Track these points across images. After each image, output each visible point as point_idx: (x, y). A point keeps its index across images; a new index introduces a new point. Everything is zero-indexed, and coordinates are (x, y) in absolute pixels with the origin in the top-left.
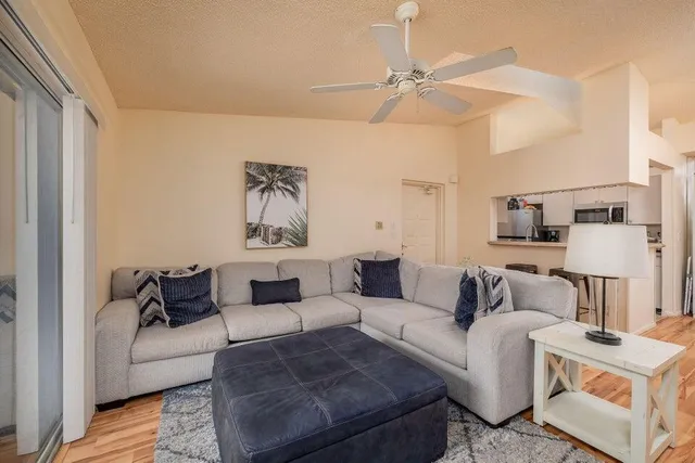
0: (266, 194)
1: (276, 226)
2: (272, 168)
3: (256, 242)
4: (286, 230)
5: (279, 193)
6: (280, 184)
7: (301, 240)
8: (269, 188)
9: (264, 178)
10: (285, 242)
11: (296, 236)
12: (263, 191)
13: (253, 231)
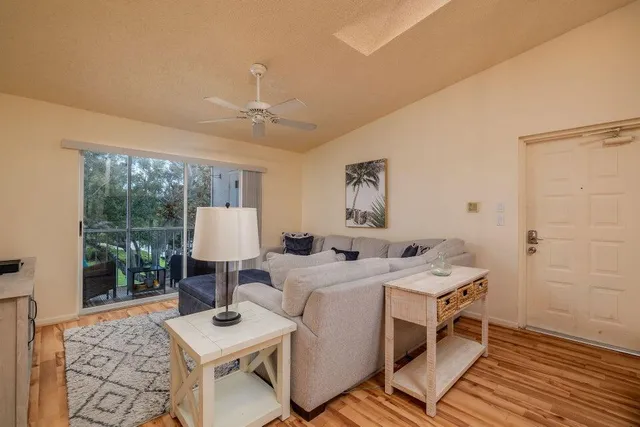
0: (357, 187)
1: (363, 211)
2: (361, 166)
3: (351, 222)
4: (369, 214)
5: (365, 184)
6: (365, 177)
7: (381, 222)
8: (359, 182)
9: (356, 175)
10: (368, 223)
11: (376, 218)
12: (355, 185)
13: (350, 214)
